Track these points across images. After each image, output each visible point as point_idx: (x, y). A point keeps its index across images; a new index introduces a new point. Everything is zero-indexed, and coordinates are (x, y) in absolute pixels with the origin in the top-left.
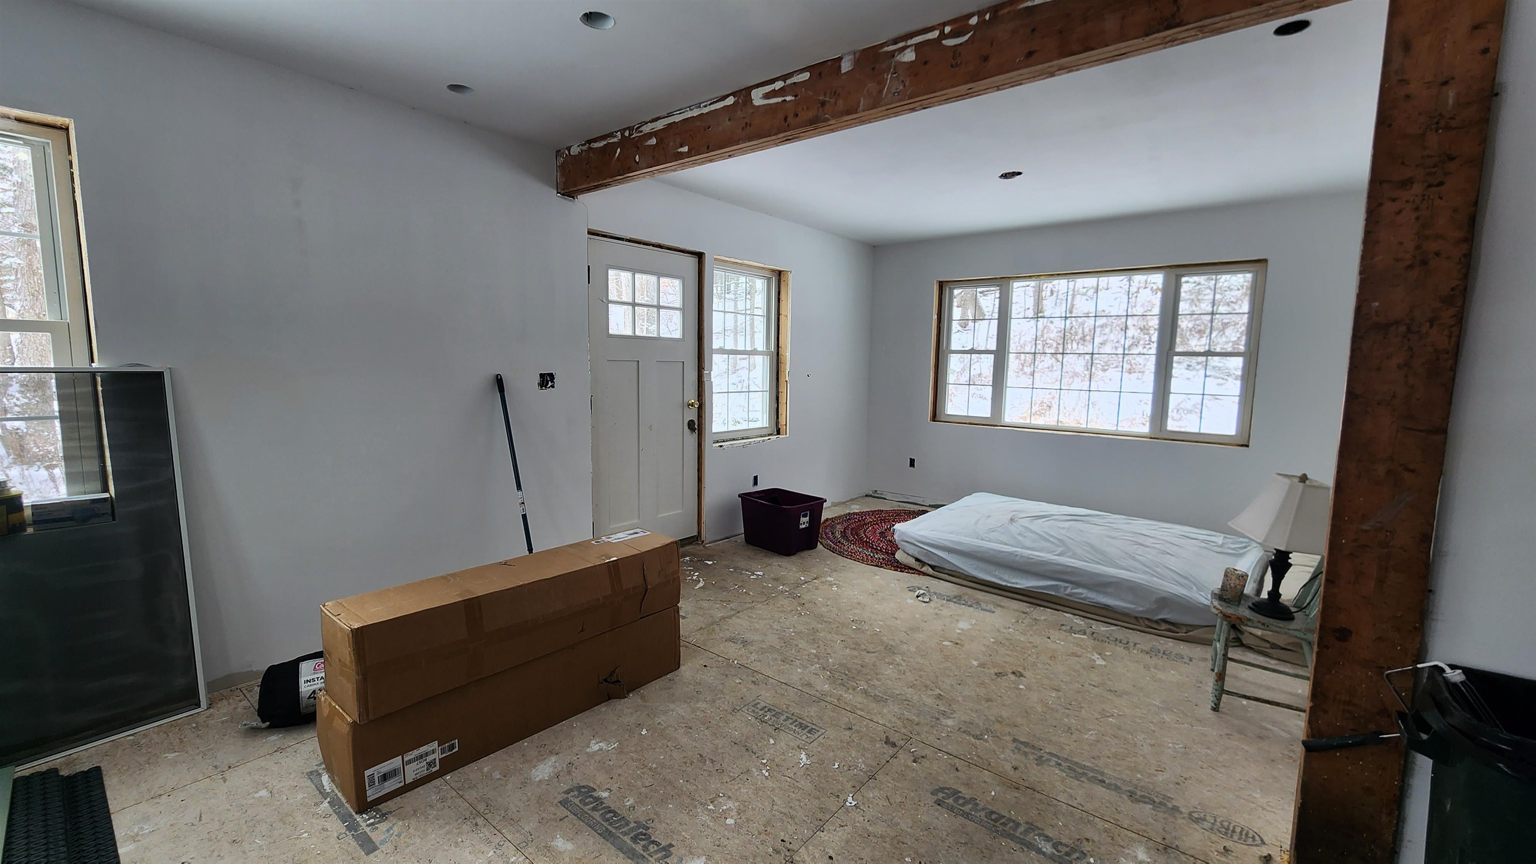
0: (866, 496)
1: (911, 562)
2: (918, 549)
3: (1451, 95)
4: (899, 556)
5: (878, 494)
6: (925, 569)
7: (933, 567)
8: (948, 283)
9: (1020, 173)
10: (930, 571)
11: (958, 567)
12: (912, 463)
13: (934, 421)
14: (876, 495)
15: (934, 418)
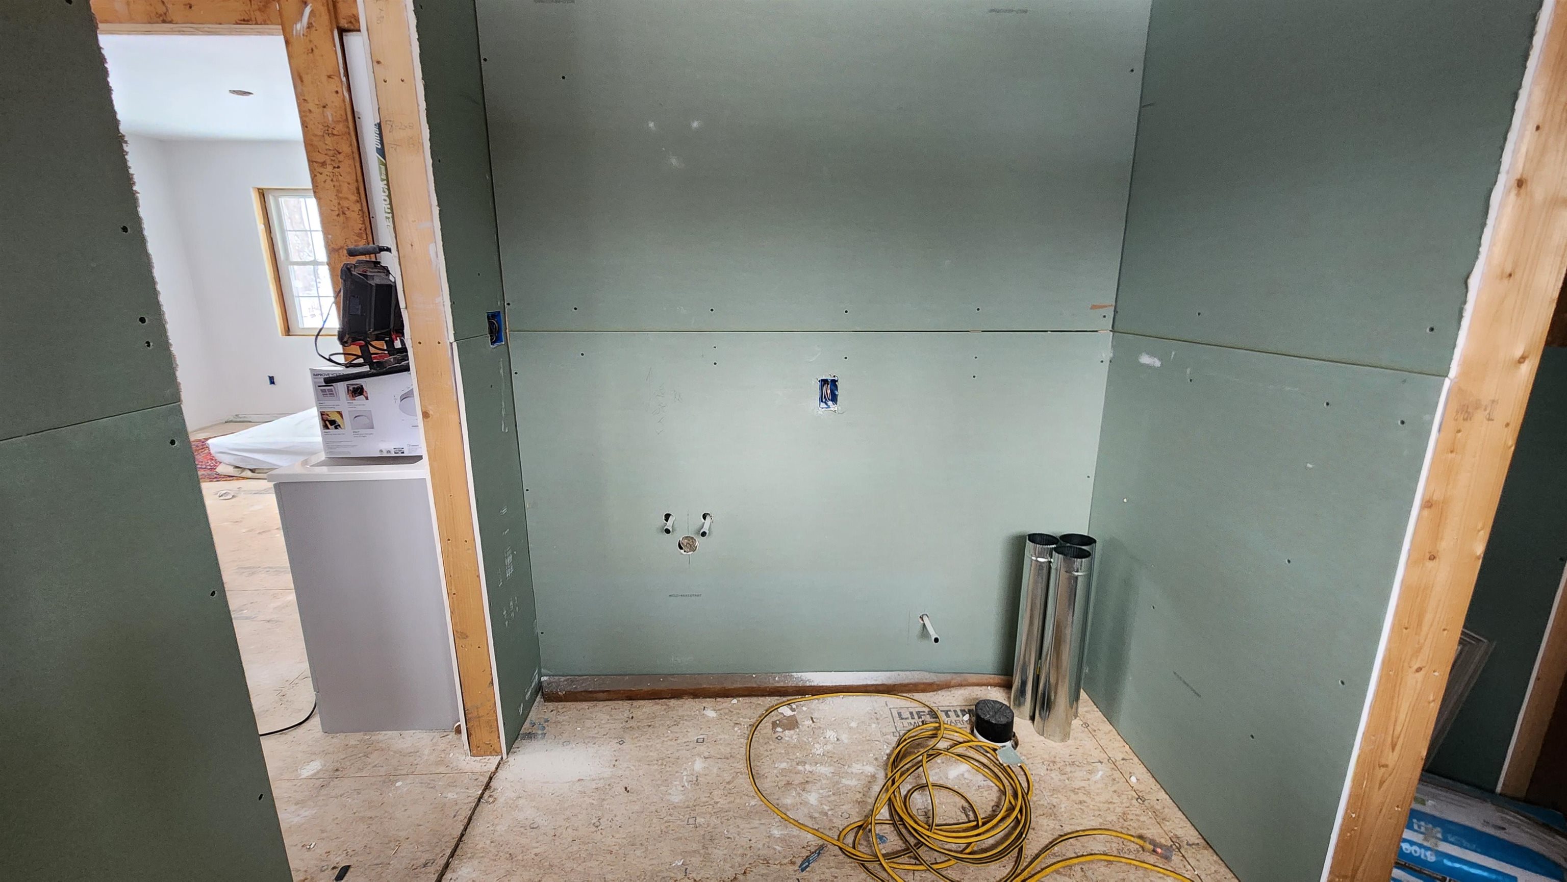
0: (226, 422)
1: (230, 471)
2: (235, 457)
3: (329, 113)
4: (221, 469)
5: (241, 418)
6: (244, 474)
7: (252, 471)
8: (270, 191)
9: (250, 93)
10: (249, 474)
11: (271, 464)
12: (272, 380)
13: (289, 335)
14: (238, 420)
15: (288, 331)
